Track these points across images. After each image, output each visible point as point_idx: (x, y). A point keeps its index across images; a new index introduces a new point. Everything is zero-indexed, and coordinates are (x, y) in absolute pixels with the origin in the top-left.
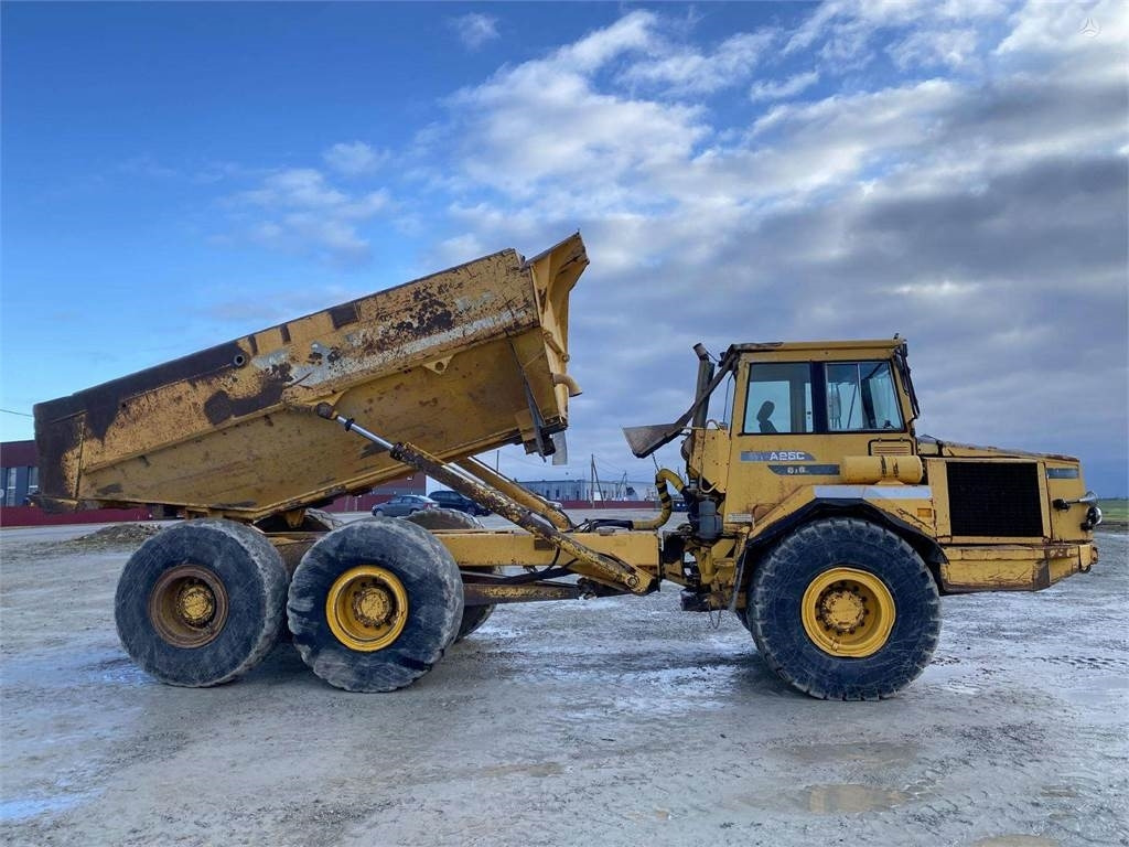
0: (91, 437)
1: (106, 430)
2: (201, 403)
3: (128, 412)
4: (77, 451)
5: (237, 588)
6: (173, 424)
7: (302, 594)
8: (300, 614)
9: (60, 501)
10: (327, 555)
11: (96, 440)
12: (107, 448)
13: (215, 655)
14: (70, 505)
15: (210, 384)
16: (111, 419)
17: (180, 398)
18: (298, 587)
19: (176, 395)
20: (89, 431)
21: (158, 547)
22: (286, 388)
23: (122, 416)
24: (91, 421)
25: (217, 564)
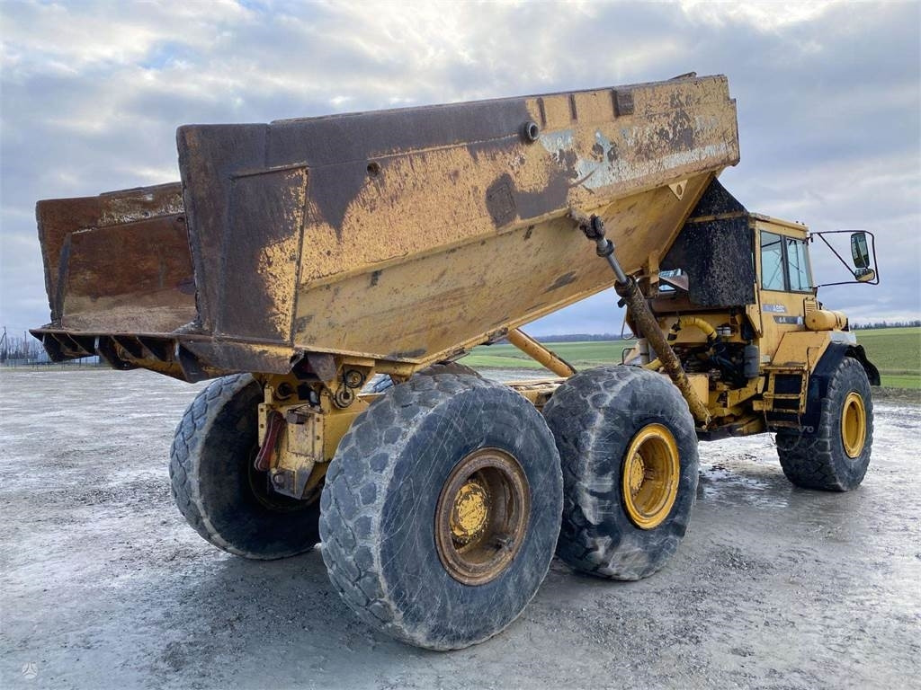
0: (318, 223)
1: (344, 210)
2: (483, 189)
3: (383, 183)
4: (291, 245)
5: (540, 475)
6: (447, 217)
7: (601, 471)
8: (601, 496)
9: (258, 349)
10: (622, 415)
11: (325, 227)
12: (345, 247)
13: (520, 580)
14: (279, 358)
15: (494, 159)
16: (352, 192)
17: (456, 174)
18: (596, 462)
19: (452, 168)
20: (314, 208)
21: (448, 424)
22: (571, 186)
23: (371, 187)
24: (315, 191)
25: (519, 442)
